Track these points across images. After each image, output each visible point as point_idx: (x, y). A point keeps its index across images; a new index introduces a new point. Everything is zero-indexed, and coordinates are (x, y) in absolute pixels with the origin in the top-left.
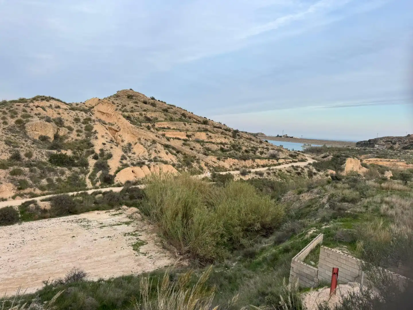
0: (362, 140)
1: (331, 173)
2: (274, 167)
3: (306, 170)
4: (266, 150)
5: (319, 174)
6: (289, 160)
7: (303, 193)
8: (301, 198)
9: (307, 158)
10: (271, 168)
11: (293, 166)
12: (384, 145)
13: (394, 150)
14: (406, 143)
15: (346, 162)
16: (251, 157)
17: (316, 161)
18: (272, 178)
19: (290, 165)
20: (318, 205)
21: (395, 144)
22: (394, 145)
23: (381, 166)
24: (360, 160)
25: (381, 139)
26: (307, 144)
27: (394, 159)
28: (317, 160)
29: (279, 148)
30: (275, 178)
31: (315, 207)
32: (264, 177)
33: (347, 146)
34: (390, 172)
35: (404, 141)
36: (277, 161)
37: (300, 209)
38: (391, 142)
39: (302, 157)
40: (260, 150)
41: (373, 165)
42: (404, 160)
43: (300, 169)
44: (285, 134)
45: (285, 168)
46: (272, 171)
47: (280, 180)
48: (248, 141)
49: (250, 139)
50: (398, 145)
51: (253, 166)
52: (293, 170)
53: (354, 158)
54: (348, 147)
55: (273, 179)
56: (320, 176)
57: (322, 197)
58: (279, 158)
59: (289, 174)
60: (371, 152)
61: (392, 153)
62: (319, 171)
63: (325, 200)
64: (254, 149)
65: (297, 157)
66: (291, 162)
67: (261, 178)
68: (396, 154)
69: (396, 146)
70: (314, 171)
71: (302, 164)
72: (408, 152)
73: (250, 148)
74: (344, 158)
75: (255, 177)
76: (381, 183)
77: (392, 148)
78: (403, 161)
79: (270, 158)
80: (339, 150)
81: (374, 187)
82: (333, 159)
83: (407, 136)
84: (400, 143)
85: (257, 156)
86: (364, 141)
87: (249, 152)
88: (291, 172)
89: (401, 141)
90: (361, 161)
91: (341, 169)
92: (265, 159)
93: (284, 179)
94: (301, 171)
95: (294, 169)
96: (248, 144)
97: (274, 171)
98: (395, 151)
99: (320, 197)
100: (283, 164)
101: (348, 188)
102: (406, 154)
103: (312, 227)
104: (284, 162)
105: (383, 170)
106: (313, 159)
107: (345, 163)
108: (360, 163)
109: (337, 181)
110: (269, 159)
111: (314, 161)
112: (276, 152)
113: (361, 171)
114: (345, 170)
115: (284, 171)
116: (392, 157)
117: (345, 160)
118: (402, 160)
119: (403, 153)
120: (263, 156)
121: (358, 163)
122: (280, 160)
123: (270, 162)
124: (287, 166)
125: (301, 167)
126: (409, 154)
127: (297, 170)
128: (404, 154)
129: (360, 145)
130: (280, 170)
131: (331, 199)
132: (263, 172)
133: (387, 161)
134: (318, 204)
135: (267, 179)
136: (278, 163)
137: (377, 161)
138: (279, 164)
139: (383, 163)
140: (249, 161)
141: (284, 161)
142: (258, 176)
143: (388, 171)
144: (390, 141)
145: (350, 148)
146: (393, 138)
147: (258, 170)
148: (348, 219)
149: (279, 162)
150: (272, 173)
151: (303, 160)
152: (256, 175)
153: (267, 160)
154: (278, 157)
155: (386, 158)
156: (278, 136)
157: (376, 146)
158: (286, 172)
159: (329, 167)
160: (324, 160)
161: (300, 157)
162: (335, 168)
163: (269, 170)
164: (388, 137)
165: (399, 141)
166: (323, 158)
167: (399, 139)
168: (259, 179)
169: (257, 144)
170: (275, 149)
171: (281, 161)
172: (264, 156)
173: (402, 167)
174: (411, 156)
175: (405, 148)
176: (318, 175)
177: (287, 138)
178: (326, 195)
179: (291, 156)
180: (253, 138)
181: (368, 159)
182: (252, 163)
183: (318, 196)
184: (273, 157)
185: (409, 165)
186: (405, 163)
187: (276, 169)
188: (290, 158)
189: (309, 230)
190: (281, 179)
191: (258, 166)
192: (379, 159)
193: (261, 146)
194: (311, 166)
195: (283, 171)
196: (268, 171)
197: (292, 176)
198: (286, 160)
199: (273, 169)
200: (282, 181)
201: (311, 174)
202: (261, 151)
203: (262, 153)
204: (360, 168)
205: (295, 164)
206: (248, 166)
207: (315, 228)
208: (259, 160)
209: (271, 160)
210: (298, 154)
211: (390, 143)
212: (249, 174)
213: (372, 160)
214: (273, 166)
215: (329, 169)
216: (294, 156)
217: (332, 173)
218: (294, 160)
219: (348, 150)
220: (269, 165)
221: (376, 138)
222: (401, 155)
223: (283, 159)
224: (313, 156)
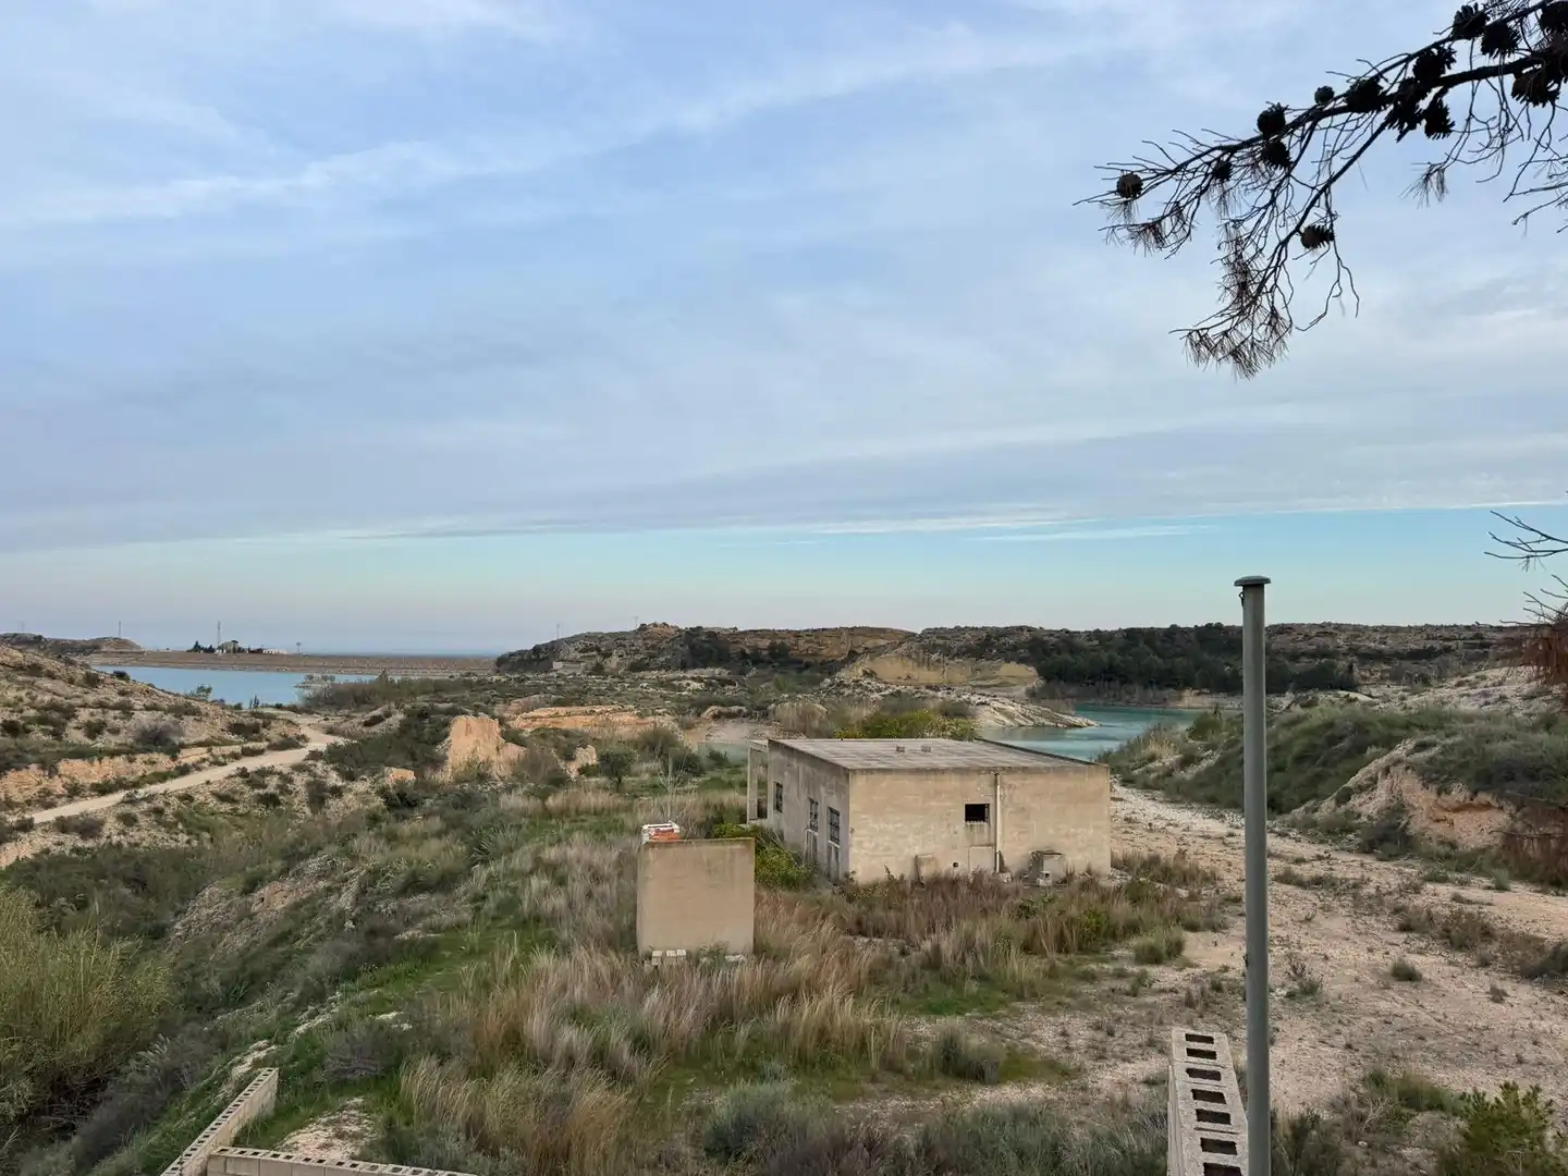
0: (514, 649)
1: (397, 781)
2: (159, 788)
3: (300, 781)
4: (117, 712)
5: (351, 790)
6: (227, 750)
7: (263, 886)
8: (255, 909)
9: (305, 731)
10: (142, 792)
11: (243, 773)
12: (578, 662)
13: (606, 676)
14: (637, 652)
15: (451, 734)
16: (35, 752)
17: (341, 741)
18: (146, 835)
19: (232, 767)
20: (322, 924)
21: (607, 655)
22: (606, 660)
23: (567, 734)
24: (497, 721)
25: (571, 641)
26: (320, 676)
27: (608, 704)
28: (344, 736)
29: (182, 701)
30: (161, 834)
31: (308, 936)
32: (103, 841)
33: (464, 672)
34: (591, 748)
35: (633, 645)
36: (174, 758)
37: (245, 957)
38: (598, 650)
39: (285, 728)
40: (84, 715)
41: (542, 734)
42: (631, 706)
43: (273, 783)
44: (226, 639)
45: (208, 783)
46: (145, 806)
47: (186, 838)
48: (20, 678)
49: (35, 670)
50: (618, 659)
51: (49, 793)
52: (247, 788)
53: (476, 715)
54: (468, 675)
55: (149, 839)
56: (359, 795)
57: (339, 889)
58: (183, 746)
59: (226, 807)
60: (537, 689)
61: (599, 684)
62: (351, 777)
63: (345, 901)
64: (55, 715)
65: (264, 731)
66: (235, 757)
67: (90, 844)
68: (611, 688)
69: (613, 662)
70: (334, 779)
71: (282, 760)
72: (642, 678)
73: (32, 713)
74: (443, 718)
75: (59, 844)
76: (544, 798)
77: (598, 670)
78: (631, 710)
79: (140, 746)
80: (436, 691)
81: (524, 813)
82: (405, 728)
83: (640, 629)
84: (622, 651)
85: (68, 745)
86: (521, 653)
87: (28, 731)
88: (237, 797)
89: (624, 646)
90: (502, 722)
91: (433, 760)
92: (113, 754)
93: (206, 835)
94: (278, 786)
95: (248, 783)
96: (23, 694)
97: (159, 803)
98: (609, 680)
99: (329, 890)
100: (199, 769)
101: (439, 835)
102: (638, 685)
103: (255, 1038)
104: (204, 760)
105: (568, 744)
106: (331, 731)
107: (447, 735)
108: (498, 730)
109: (406, 811)
110: (129, 752)
111: (331, 739)
112: (169, 718)
113: (501, 758)
114: (450, 760)
115: (202, 798)
116: (600, 697)
117: (446, 724)
118: (627, 707)
119: (631, 683)
120: (99, 745)
121: (490, 730)
122: (184, 752)
123: (140, 766)
124: (217, 774)
125: (280, 774)
126: (645, 685)
127: (265, 787)
128: (632, 685)
129: (508, 666)
130: (187, 798)
131: (369, 889)
132: (100, 816)
133: (586, 714)
134: (320, 921)
135: (119, 845)
136: (177, 768)
137: (557, 715)
138: (184, 771)
139: (575, 720)
140: (23, 773)
141: (206, 756)
142: (72, 840)
143: (585, 747)
144: (595, 647)
145: (474, 679)
146: (601, 637)
147: (70, 810)
148: (402, 967)
149: (184, 761)
150: (147, 813)
151: (287, 744)
152: (62, 837)
153: (119, 760)
154: (177, 740)
155: (582, 705)
156: (197, 648)
157: (557, 665)
158: (213, 803)
159: (391, 757)
160: (375, 733)
161: (273, 734)
162: (413, 757)
163: (131, 801)
164: (587, 636)
165: (621, 645)
166: (367, 724)
167: (619, 639)
168: (77, 850)
169: (69, 690)
170: (165, 705)
171: (189, 757)
172: (105, 741)
173: (627, 729)
174: (651, 690)
175: (635, 667)
176: (349, 797)
177: (237, 657)
178: (352, 876)
179: (236, 728)
180: (49, 663)
181: (531, 714)
182: (39, 783)
183: (322, 884)
184: (155, 740)
185: (644, 721)
186: (633, 715)
187: (164, 794)
188: (233, 737)
189: (238, 1058)
190: (189, 833)
191: (74, 792)
192: (562, 710)
193: (91, 698)
194: (320, 764)
195: (199, 798)
196: (127, 809)
197: (241, 815)
198: (216, 750)
199: (150, 798)
200: (195, 843)
201: (319, 795)
202: (93, 719)
203: (94, 730)
204: (498, 749)
205: (251, 764)
206: (18, 797)
207: (261, 1043)
208: (78, 763)
209: (140, 757)
210: (268, 720)
211: (594, 653)
212: (21, 835)
213: (543, 714)
214: (151, 783)
215: (390, 765)
216: (250, 728)
217: (403, 779)
218: (251, 745)
219: (468, 685)
220: (132, 778)
221: (555, 639)
222: (624, 689)
223: (200, 744)
224: (331, 723)
